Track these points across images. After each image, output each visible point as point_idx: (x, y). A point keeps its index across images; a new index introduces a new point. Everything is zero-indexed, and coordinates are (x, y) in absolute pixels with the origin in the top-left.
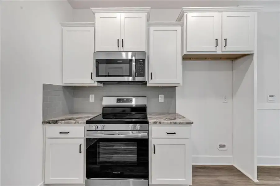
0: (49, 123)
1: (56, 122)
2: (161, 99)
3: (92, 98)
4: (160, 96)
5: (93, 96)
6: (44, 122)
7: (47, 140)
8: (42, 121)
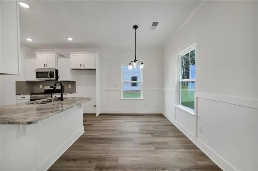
0: (18, 94)
1: (20, 94)
2: (70, 86)
3: (41, 86)
4: (69, 85)
5: (41, 85)
6: (17, 94)
7: (18, 100)
8: (15, 93)
